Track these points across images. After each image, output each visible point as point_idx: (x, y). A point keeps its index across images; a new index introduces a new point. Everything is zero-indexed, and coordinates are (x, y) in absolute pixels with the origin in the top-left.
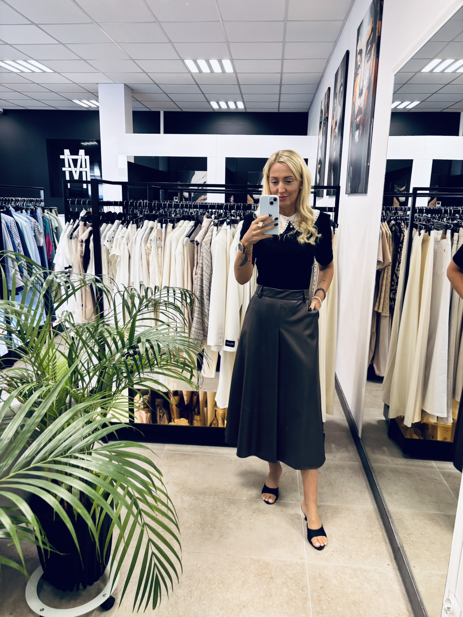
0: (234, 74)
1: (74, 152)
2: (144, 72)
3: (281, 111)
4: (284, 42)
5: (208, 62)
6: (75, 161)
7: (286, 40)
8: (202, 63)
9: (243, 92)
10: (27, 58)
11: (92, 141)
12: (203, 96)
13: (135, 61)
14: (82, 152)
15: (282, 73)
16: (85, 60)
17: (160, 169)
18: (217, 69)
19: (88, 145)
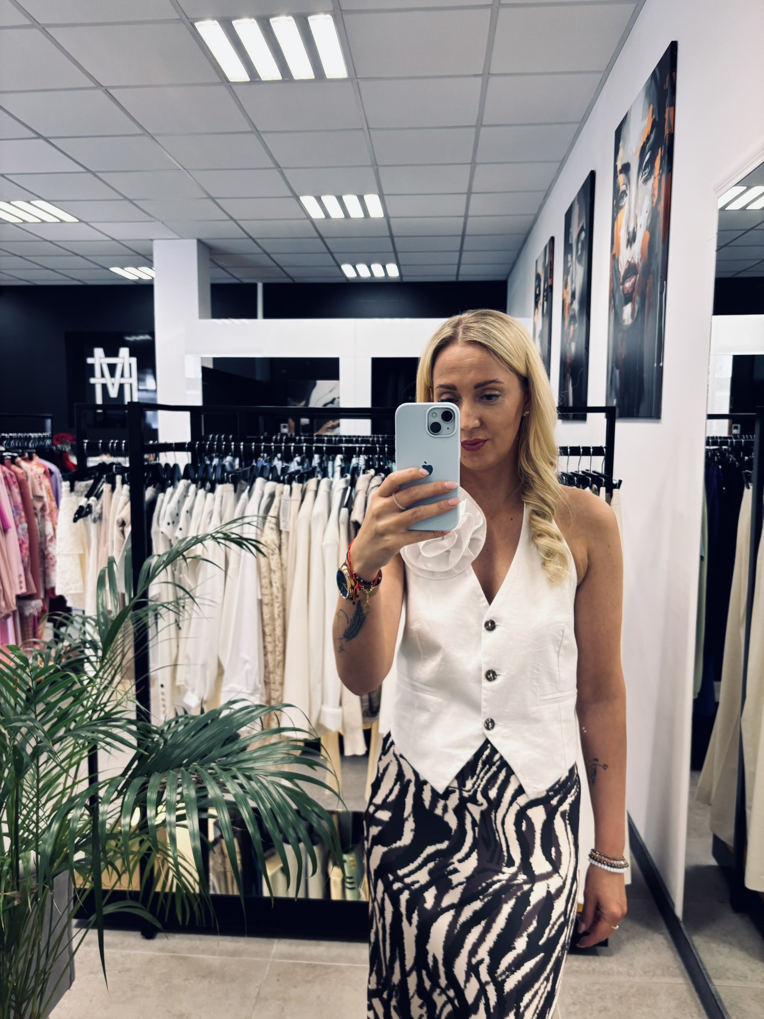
0: (385, 220)
1: (112, 352)
2: (232, 219)
3: (461, 279)
4: (473, 164)
5: (340, 199)
6: (112, 368)
7: (478, 160)
8: (330, 201)
9: (398, 249)
10: (30, 196)
11: (143, 334)
12: (331, 258)
13: (217, 200)
14: (124, 352)
15: (466, 216)
16: (130, 201)
17: (258, 377)
18: (356, 212)
19: (135, 341)
